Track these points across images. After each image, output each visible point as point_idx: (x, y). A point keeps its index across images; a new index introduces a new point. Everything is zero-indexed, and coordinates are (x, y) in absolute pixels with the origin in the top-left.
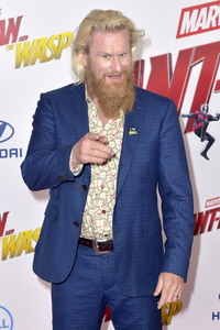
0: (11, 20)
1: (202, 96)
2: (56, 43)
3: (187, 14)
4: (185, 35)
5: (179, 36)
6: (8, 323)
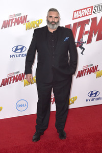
0: (24, 16)
1: (81, 36)
2: (38, 22)
3: (75, 13)
4: (75, 19)
5: (73, 19)
6: (27, 105)
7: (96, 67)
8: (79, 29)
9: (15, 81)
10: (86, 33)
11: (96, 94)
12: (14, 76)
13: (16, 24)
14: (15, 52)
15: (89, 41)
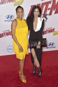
2: (21, 2)
5: (42, 0)
7: (54, 29)
8: (45, 7)
9: (7, 35)
10: (49, 9)
11: (52, 44)
12: (7, 32)
13: (8, 2)
14: (7, 18)
15: (50, 14)
